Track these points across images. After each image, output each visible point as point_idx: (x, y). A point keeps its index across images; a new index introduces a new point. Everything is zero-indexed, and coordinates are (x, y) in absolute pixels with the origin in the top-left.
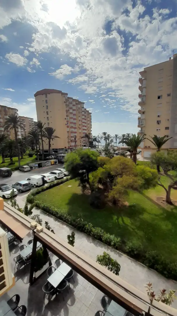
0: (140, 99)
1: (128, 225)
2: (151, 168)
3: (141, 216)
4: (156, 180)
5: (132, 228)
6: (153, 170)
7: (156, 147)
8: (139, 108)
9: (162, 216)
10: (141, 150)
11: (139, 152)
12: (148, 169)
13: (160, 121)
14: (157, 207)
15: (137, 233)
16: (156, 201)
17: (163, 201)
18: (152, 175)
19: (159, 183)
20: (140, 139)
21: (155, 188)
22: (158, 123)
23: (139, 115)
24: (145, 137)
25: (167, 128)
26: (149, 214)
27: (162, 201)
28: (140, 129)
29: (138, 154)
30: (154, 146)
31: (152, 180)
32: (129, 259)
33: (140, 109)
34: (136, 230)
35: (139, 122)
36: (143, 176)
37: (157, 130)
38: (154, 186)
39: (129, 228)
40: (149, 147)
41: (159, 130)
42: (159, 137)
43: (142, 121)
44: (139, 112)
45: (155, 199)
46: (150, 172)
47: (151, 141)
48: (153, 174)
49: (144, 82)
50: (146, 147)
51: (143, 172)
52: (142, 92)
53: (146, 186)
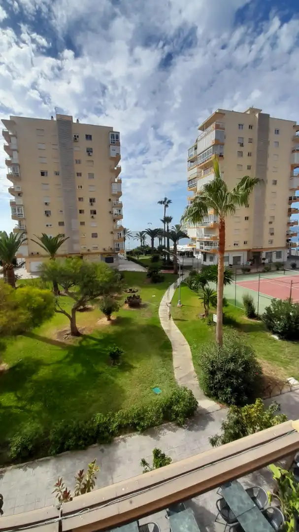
0: (9, 169)
1: (10, 407)
2: (42, 288)
3: (34, 377)
4: (52, 306)
5: (20, 408)
6: (45, 292)
7: (48, 253)
8: (11, 184)
9: (68, 359)
10: (24, 260)
11: (22, 265)
12: (37, 290)
13: (50, 211)
14: (60, 348)
15: (29, 411)
16: (57, 340)
17: (68, 334)
18: (43, 300)
19: (58, 309)
20: (16, 241)
21: (52, 319)
22: (47, 215)
23: (13, 198)
24: (25, 236)
25: (61, 224)
26: (48, 365)
27: (66, 335)
28: (17, 222)
29: (20, 267)
30: (44, 252)
31: (45, 308)
32: (20, 468)
33: (13, 188)
34: (28, 407)
35: (14, 210)
36: (28, 305)
37: (47, 226)
38: (50, 316)
39: (14, 411)
40: (38, 253)
41: (50, 225)
42: (51, 237)
43: (18, 209)
44: (11, 191)
45: (55, 338)
46: (40, 295)
47: (37, 243)
48: (45, 297)
49: (13, 140)
50: (32, 253)
51: (29, 298)
52: (11, 156)
53: (36, 321)
